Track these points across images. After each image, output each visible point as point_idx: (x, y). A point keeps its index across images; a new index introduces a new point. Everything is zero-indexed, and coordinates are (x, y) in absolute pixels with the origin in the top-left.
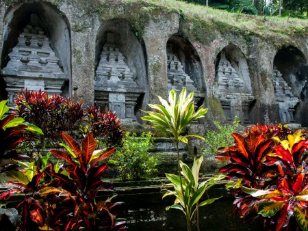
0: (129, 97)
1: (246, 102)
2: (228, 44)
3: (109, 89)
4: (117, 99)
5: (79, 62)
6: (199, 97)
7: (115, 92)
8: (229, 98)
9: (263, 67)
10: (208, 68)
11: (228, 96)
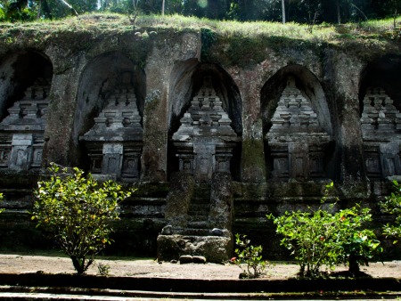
0: (130, 147)
1: (315, 145)
2: (286, 64)
3: (102, 139)
4: (112, 150)
5: (55, 108)
6: (232, 142)
7: (109, 142)
8: (284, 141)
9: (339, 89)
10: (249, 99)
11: (282, 137)
